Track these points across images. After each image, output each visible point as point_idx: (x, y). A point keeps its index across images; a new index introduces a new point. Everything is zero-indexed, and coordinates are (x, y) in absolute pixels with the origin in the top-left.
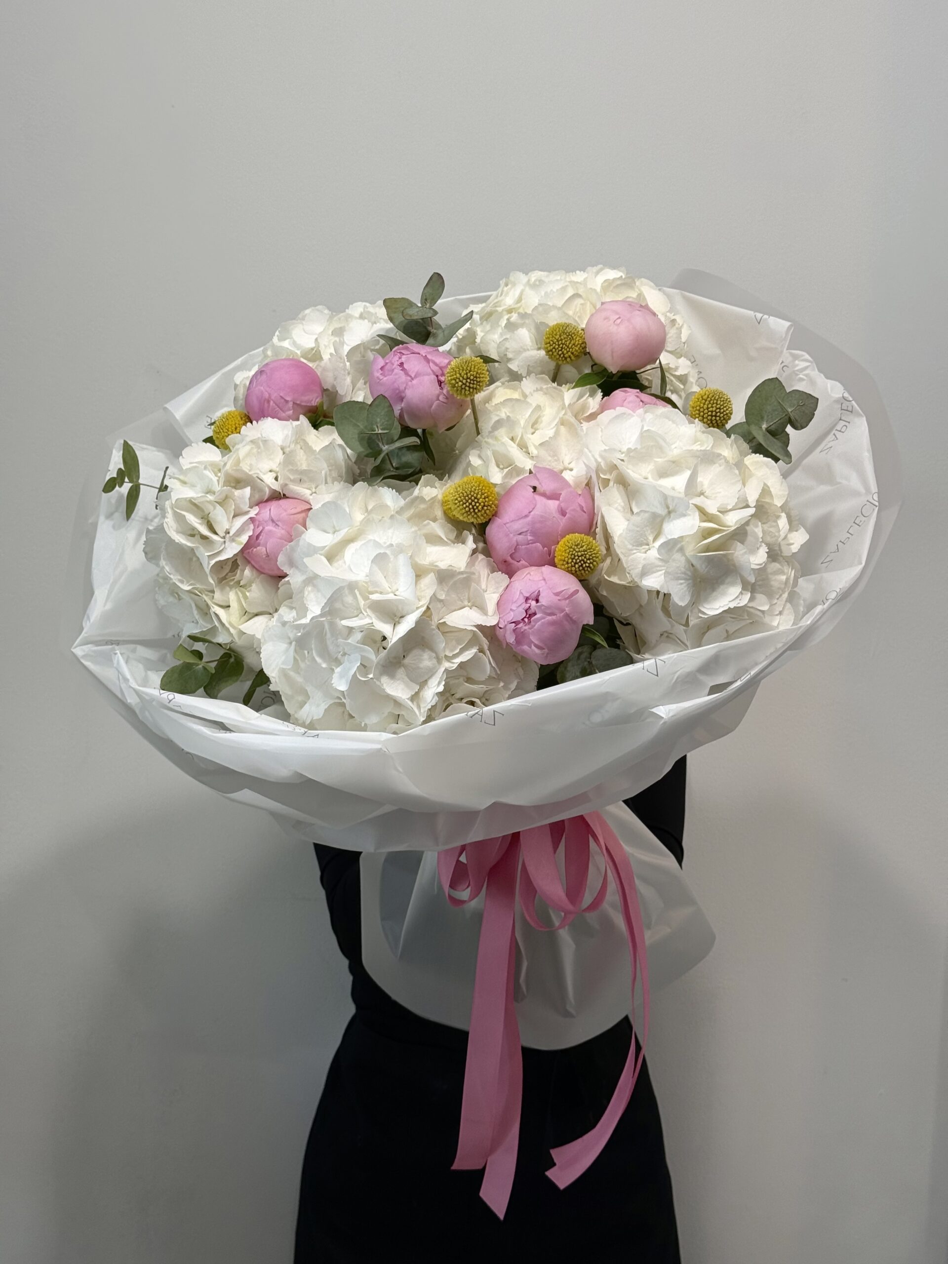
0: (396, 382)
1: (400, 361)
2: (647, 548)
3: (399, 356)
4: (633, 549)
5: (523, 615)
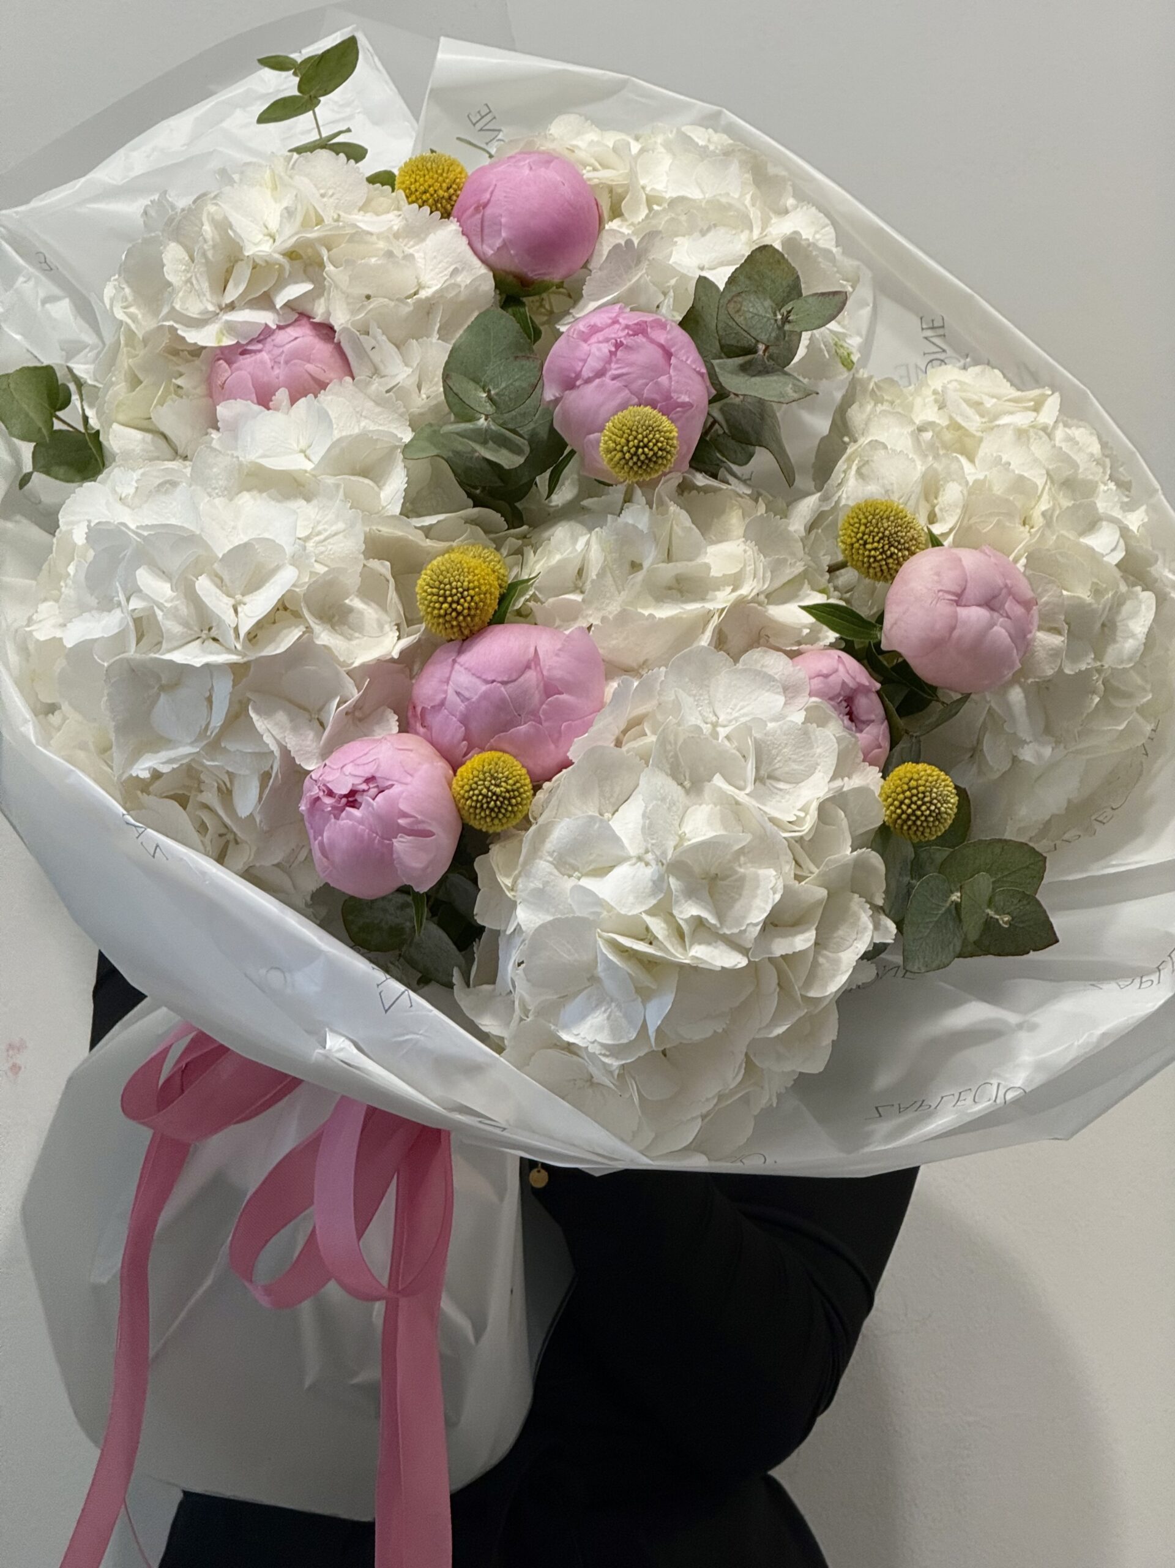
0: (585, 361)
1: (622, 339)
2: (570, 873)
3: (631, 333)
4: (551, 854)
5: (345, 791)
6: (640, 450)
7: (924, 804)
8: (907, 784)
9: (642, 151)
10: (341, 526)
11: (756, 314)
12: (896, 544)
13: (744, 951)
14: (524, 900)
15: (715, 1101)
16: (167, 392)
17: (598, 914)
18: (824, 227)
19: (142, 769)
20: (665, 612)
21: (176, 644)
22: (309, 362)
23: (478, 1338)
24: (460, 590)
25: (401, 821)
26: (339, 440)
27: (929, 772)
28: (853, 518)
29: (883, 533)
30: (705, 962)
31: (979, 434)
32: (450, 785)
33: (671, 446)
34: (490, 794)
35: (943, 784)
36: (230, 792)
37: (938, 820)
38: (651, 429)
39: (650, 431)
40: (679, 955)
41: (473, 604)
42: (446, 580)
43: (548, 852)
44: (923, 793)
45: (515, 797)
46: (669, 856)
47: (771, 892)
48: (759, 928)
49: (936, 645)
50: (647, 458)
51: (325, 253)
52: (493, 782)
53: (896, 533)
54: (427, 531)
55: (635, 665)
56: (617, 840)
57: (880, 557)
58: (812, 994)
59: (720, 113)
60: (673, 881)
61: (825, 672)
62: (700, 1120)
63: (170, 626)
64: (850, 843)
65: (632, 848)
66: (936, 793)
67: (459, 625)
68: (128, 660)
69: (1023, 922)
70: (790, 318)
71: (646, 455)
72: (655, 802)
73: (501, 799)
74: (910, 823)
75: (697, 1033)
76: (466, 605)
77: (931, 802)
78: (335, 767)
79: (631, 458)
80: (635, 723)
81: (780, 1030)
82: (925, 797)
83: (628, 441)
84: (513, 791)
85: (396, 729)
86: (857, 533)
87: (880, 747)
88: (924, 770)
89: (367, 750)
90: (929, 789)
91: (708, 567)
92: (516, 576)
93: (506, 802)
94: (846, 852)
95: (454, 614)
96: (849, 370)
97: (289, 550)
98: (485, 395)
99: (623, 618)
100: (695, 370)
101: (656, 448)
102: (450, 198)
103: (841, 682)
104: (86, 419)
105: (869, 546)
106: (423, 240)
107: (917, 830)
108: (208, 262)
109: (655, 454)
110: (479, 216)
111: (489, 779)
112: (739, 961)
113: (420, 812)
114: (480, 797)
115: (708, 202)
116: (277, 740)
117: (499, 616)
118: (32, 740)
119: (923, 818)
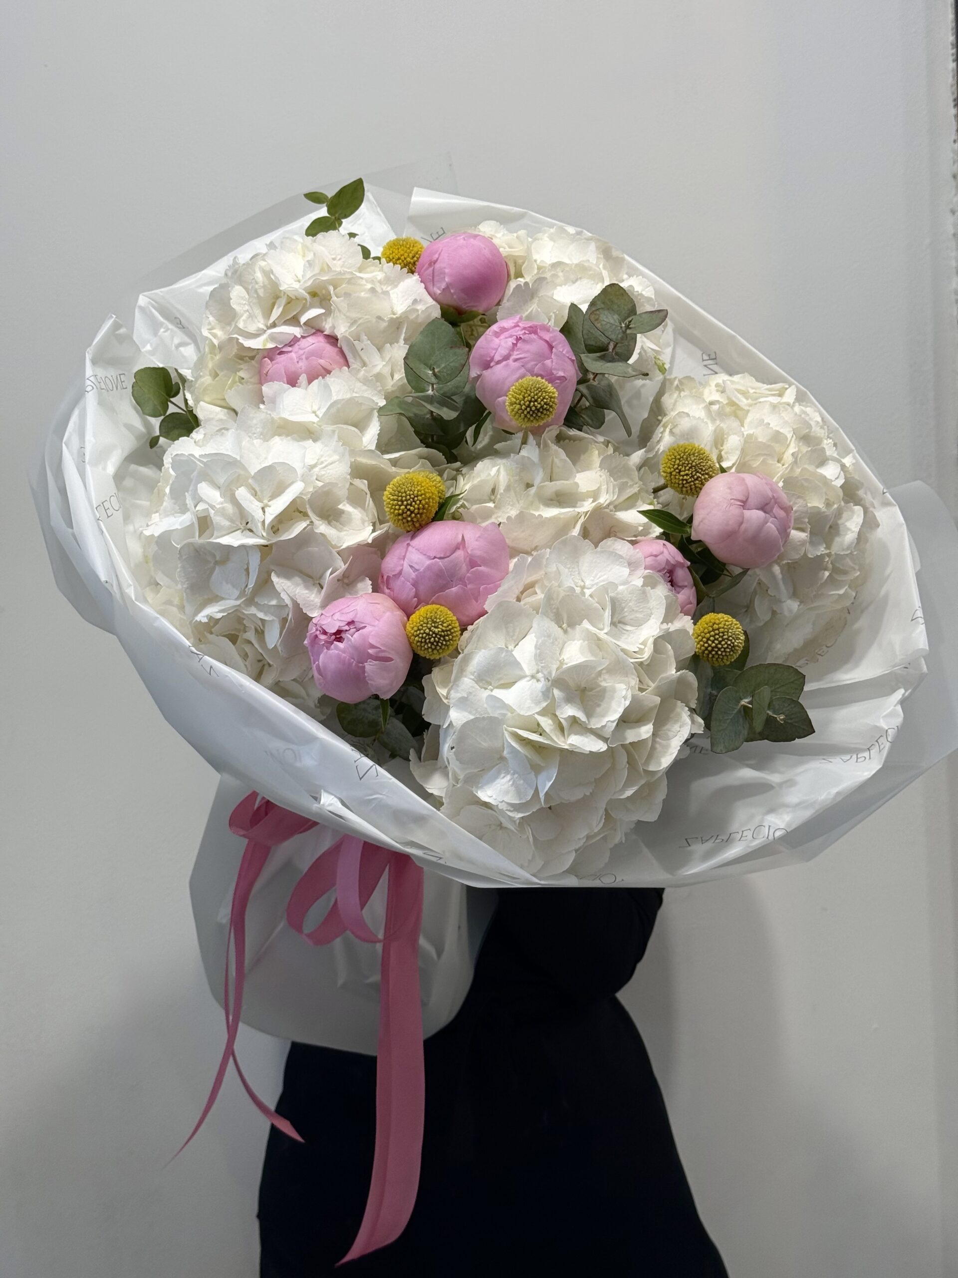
0: (497, 349)
1: (521, 336)
2: (485, 686)
3: (527, 332)
4: (473, 674)
5: (334, 631)
6: (532, 404)
7: (723, 640)
8: (712, 627)
10: (336, 457)
11: (608, 323)
12: (700, 471)
13: (605, 740)
14: (455, 705)
15: (585, 840)
16: (234, 382)
17: (505, 715)
18: (648, 287)
19: (202, 617)
20: (549, 513)
21: (224, 533)
22: (321, 358)
23: (439, 953)
24: (412, 496)
25: (371, 651)
26: (335, 402)
27: (726, 619)
28: (670, 456)
29: (691, 464)
30: (579, 747)
31: (746, 408)
32: (405, 627)
33: (553, 403)
34: (431, 633)
35: (735, 626)
36: (263, 632)
37: (732, 651)
38: (540, 390)
39: (539, 392)
40: (559, 743)
41: (421, 506)
42: (403, 490)
43: (471, 673)
44: (723, 633)
45: (448, 635)
46: (553, 675)
47: (623, 699)
48: (615, 724)
49: (730, 535)
50: (536, 409)
51: (331, 288)
52: (433, 625)
53: (699, 464)
54: (394, 463)
55: (529, 550)
56: (517, 664)
57: (690, 480)
58: (652, 768)
59: (582, 232)
60: (556, 692)
61: (655, 553)
62: (574, 852)
63: (217, 519)
64: (674, 665)
65: (527, 669)
66: (731, 633)
67: (412, 520)
68: (191, 544)
69: (791, 719)
70: (630, 326)
71: (536, 407)
72: (543, 638)
73: (438, 636)
74: (714, 653)
75: (573, 796)
77: (728, 639)
78: (327, 615)
79: (526, 409)
80: (529, 587)
81: (629, 793)
82: (724, 635)
83: (524, 397)
84: (447, 631)
85: (371, 590)
86: (674, 465)
87: (691, 603)
88: (722, 619)
89: (350, 603)
90: (726, 630)
91: (577, 485)
92: (452, 492)
93: (442, 638)
94: (672, 672)
95: (408, 513)
96: (663, 374)
97: (300, 472)
99: (521, 518)
100: (568, 357)
101: (542, 403)
102: (414, 263)
103: (665, 559)
104: (186, 401)
105: (682, 473)
106: (396, 286)
107: (719, 657)
108: (258, 297)
109: (542, 407)
110: (431, 269)
111: (430, 623)
112: (601, 746)
113: (383, 645)
114: (424, 635)
115: (577, 265)
116: (289, 596)
117: (440, 514)
118: (133, 598)
119: (723, 650)
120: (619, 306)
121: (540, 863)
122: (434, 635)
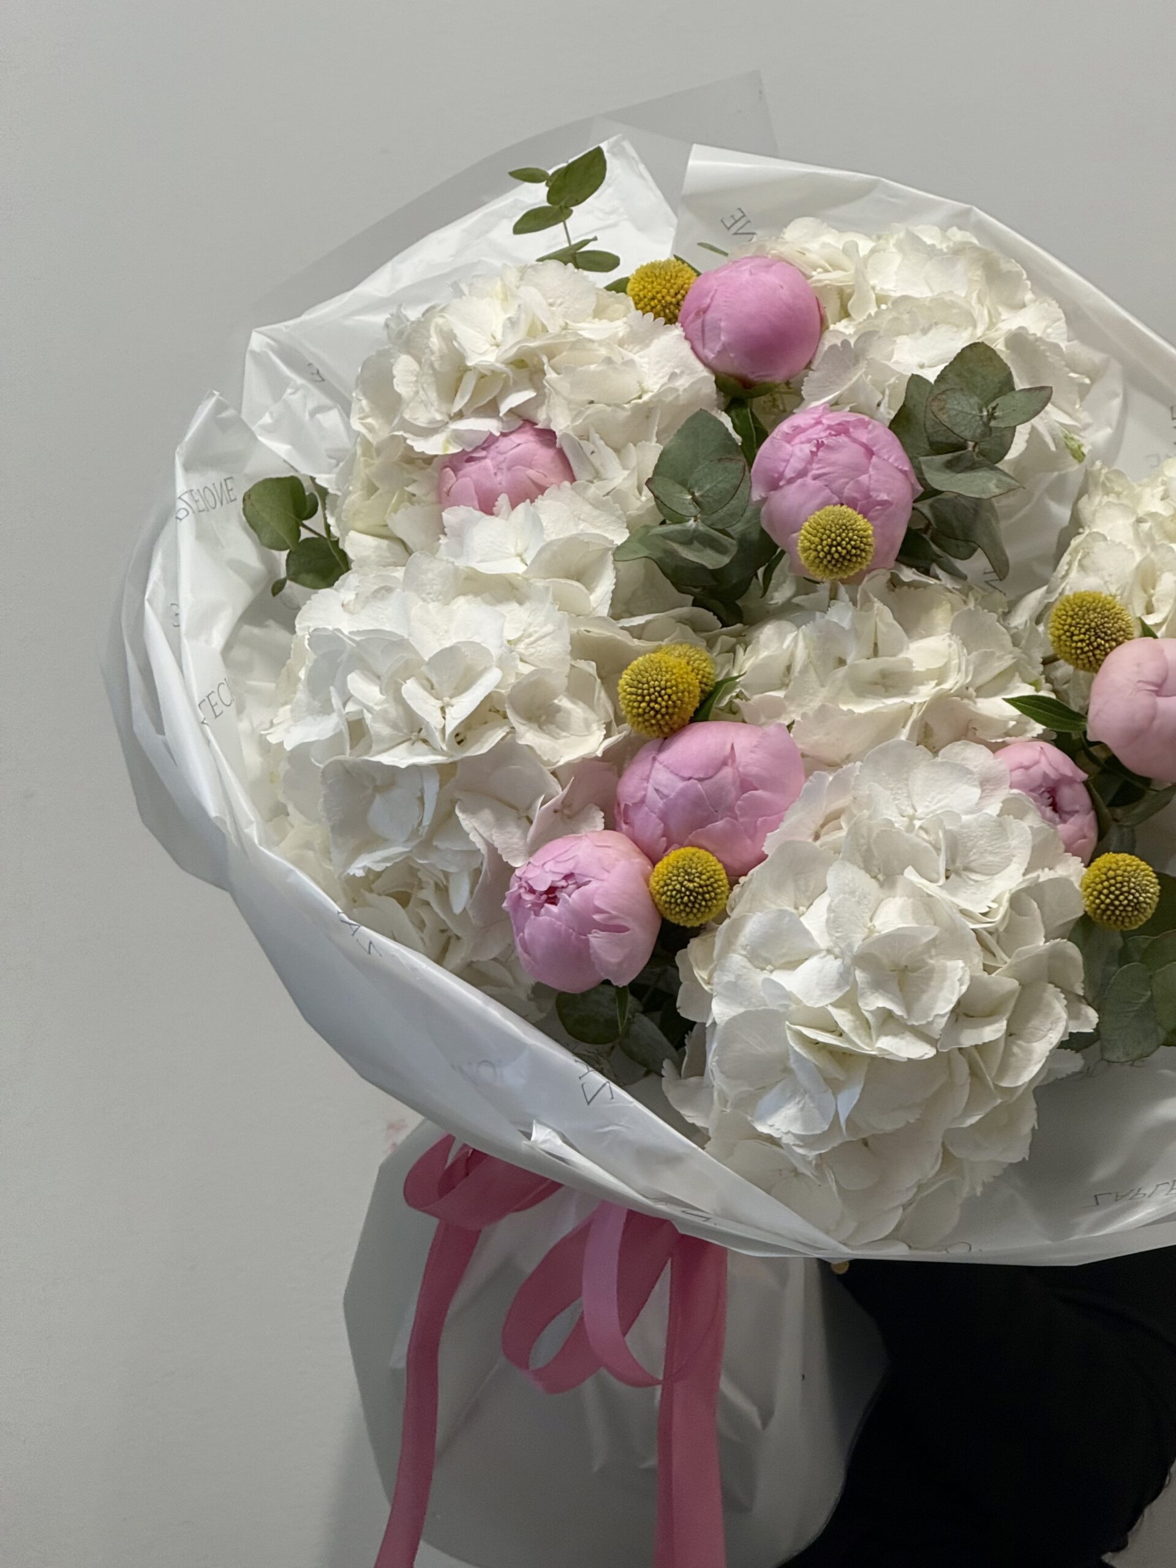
0: (788, 461)
1: (824, 440)
2: (763, 965)
3: (833, 433)
4: (744, 948)
5: (544, 888)
6: (834, 549)
7: (1122, 894)
8: (1106, 874)
9: (873, 251)
10: (550, 628)
11: (961, 412)
12: (1103, 635)
13: (931, 1041)
14: (719, 994)
15: (915, 1190)
16: (400, 502)
17: (786, 1006)
18: (1055, 322)
19: (357, 869)
20: (863, 708)
21: (386, 746)
22: (531, 467)
23: (765, 1424)
24: (658, 689)
25: (596, 917)
26: (549, 544)
27: (1128, 862)
28: (1060, 610)
29: (1089, 625)
30: (891, 1054)
32: (647, 881)
33: (865, 544)
34: (683, 889)
35: (1142, 873)
36: (446, 889)
37: (1138, 910)
38: (846, 528)
39: (844, 530)
40: (866, 1048)
41: (670, 702)
42: (645, 680)
43: (742, 946)
44: (1121, 883)
45: (709, 892)
46: (855, 949)
47: (958, 984)
48: (946, 1019)
49: (1137, 735)
50: (841, 556)
51: (545, 359)
52: (687, 877)
53: (1102, 624)
54: (638, 632)
55: (838, 760)
56: (806, 933)
57: (1086, 649)
58: (1005, 1084)
59: (968, 212)
60: (859, 975)
61: (1026, 764)
62: (901, 1210)
63: (377, 727)
64: (1043, 934)
65: (821, 938)
66: (1134, 883)
67: (658, 723)
68: (341, 763)
70: (996, 414)
71: (840, 553)
72: (841, 896)
73: (695, 894)
74: (1109, 913)
75: (889, 1124)
76: (664, 703)
77: (1129, 893)
78: (537, 864)
79: (826, 557)
80: (835, 816)
81: (974, 1119)
82: (1123, 886)
83: (822, 540)
84: (707, 886)
85: (602, 826)
86: (1064, 625)
87: (1084, 837)
88: (1124, 861)
89: (568, 847)
90: (1126, 879)
91: (909, 662)
92: (728, 673)
93: (700, 897)
94: (1041, 943)
95: (652, 713)
96: (1080, 461)
97: (495, 652)
98: (690, 497)
99: (823, 713)
100: (897, 468)
101: (849, 547)
102: (678, 304)
103: (1041, 773)
104: (328, 527)
105: (1075, 638)
106: (648, 345)
107: (1117, 920)
108: (435, 373)
109: (848, 552)
110: (699, 321)
111: (682, 874)
112: (927, 1051)
113: (614, 908)
114: (674, 893)
115: (932, 300)
116: (483, 838)
117: (702, 713)
118: (256, 841)
119: (1121, 908)
120: (984, 378)
121: (851, 1225)
122: (688, 893)
